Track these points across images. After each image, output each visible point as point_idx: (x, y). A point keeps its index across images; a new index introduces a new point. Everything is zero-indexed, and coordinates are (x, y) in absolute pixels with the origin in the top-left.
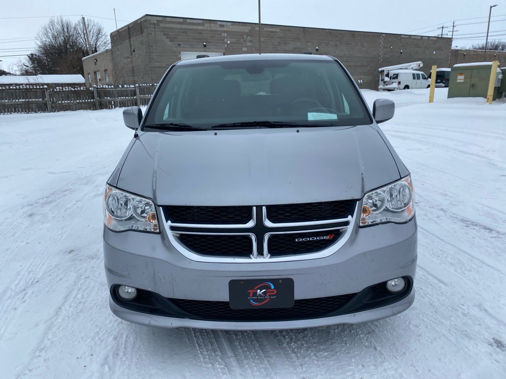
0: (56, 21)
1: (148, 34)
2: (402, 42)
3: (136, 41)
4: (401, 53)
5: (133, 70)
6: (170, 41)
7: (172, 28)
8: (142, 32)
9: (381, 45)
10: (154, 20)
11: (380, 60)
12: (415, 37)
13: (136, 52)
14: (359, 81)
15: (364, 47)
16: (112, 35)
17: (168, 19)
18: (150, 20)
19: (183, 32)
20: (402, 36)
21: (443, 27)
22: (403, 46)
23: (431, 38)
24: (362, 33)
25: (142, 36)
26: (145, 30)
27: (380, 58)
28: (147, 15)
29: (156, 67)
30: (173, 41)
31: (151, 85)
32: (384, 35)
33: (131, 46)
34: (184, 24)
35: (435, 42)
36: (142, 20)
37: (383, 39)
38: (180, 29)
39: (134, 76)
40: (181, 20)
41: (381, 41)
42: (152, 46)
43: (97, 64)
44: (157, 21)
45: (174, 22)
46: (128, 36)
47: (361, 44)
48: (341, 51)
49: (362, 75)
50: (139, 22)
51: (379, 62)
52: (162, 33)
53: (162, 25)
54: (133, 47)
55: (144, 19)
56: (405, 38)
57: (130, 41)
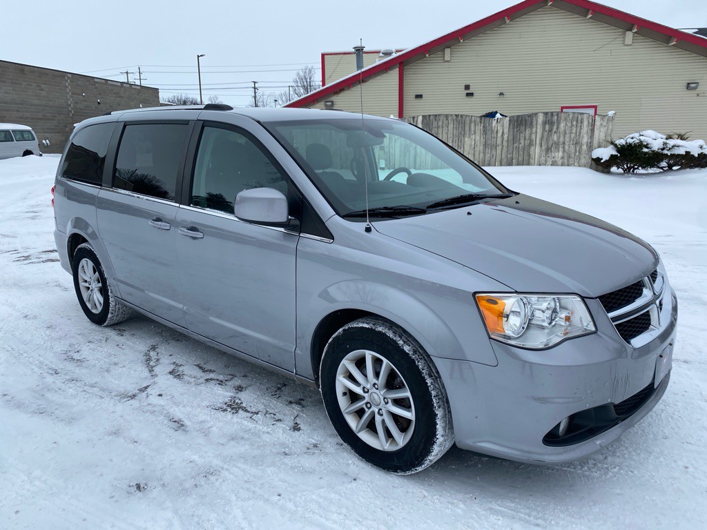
2: (96, 88)
4: (99, 103)
9: (68, 91)
11: (71, 111)
12: (112, 83)
14: (44, 141)
15: (42, 90)
20: (96, 80)
21: (127, 73)
22: (100, 94)
23: (133, 86)
24: (36, 69)
27: (70, 109)
32: (70, 76)
35: (140, 92)
37: (69, 80)
41: (67, 84)
47: (37, 86)
48: (6, 93)
49: (47, 132)
51: (69, 115)
56: (99, 83)
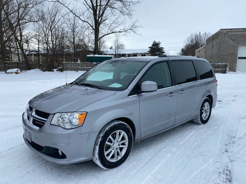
0: (193, 34)
1: (220, 38)
3: (215, 42)
5: (212, 56)
6: (233, 41)
7: (236, 35)
8: (218, 37)
10: (225, 31)
13: (214, 47)
16: (207, 40)
17: (233, 30)
18: (222, 32)
19: (242, 36)
25: (218, 40)
26: (219, 37)
28: (221, 29)
29: (222, 55)
30: (235, 41)
31: (213, 64)
33: (212, 45)
34: (243, 32)
36: (219, 32)
38: (240, 34)
39: (211, 59)
40: (242, 30)
42: (221, 44)
43: (200, 53)
44: (227, 32)
45: (237, 31)
46: (212, 40)
50: (217, 33)
52: (229, 38)
53: (229, 33)
54: (213, 45)
55: (220, 31)
57: (213, 42)
